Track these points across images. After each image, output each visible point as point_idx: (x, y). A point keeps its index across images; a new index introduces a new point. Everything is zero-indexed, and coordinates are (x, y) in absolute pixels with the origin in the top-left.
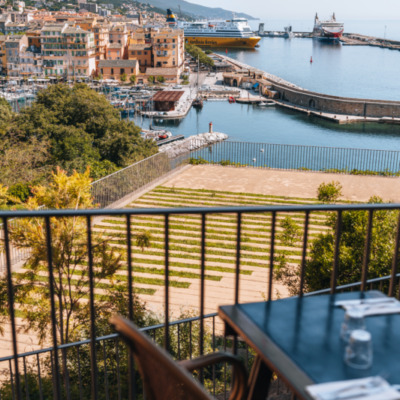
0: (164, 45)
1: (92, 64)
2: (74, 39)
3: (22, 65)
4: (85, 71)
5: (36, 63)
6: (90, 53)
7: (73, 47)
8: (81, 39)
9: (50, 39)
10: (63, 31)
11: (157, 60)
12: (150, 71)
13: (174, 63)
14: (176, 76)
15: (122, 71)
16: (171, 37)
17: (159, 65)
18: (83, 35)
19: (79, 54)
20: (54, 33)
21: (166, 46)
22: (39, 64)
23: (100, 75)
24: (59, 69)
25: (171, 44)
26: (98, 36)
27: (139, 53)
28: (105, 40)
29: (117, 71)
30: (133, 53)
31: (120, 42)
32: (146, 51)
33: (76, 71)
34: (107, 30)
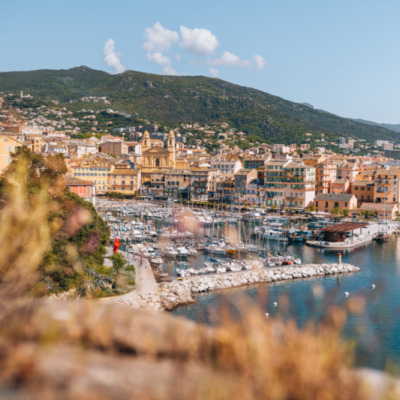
0: (384, 181)
1: (310, 197)
2: (294, 173)
3: (248, 196)
4: (301, 203)
5: (258, 194)
6: (308, 186)
7: (292, 180)
8: (300, 173)
9: (273, 173)
10: (285, 166)
11: (376, 195)
12: (366, 206)
13: (394, 199)
14: (390, 212)
15: (337, 204)
16: (393, 173)
17: (379, 200)
18: (302, 170)
19: (297, 188)
20: (276, 167)
21: (387, 182)
22: (261, 195)
23: (315, 207)
24: (278, 200)
25: (393, 180)
26: (322, 172)
27: (363, 188)
28: (331, 176)
29: (331, 205)
30: (356, 188)
31: (348, 178)
32: (370, 187)
33: (293, 203)
34: (335, 167)
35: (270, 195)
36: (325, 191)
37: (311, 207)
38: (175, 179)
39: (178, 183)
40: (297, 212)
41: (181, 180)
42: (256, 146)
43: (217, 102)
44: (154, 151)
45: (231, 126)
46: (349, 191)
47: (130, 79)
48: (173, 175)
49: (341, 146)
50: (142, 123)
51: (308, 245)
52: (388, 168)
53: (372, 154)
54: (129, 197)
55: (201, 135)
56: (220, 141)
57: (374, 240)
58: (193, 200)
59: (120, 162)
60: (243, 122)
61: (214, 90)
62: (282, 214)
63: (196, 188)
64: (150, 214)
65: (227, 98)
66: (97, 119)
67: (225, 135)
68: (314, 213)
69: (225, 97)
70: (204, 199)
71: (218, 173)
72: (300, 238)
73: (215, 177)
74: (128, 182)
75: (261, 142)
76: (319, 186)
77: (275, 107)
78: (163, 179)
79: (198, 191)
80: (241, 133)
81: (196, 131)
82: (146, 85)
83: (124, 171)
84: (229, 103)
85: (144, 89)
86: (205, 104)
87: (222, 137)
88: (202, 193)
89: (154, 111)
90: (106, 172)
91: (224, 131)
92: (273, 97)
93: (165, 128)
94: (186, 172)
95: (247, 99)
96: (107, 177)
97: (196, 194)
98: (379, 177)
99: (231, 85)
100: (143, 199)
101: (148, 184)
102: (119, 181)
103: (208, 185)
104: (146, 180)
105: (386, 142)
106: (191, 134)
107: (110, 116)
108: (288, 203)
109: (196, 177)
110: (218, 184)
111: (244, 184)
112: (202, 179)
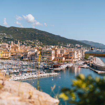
0: (71, 53)
1: (53, 58)
2: (49, 52)
3: (38, 58)
4: (51, 59)
5: (40, 57)
6: (53, 55)
7: (49, 54)
8: (51, 52)
9: (44, 52)
10: (47, 50)
11: (69, 57)
12: (67, 60)
13: (74, 58)
14: (73, 61)
15: (60, 59)
17: (70, 58)
18: (51, 51)
19: (50, 56)
20: (45, 50)
21: (72, 54)
23: (54, 60)
24: (45, 59)
25: (73, 53)
26: (56, 51)
27: (66, 55)
28: (59, 52)
29: (58, 60)
30: (65, 55)
31: (63, 53)
32: (68, 55)
33: (49, 59)
34: (60, 50)
35: (43, 58)
36: (57, 56)
37: (53, 60)
38: (19, 54)
39: (20, 55)
40: (50, 62)
41: (21, 54)
42: (45, 46)
43: (35, 35)
44: (14, 47)
45: (39, 41)
46: (63, 56)
47: (12, 29)
48: (19, 53)
49: (67, 46)
50: (15, 40)
51: (49, 69)
52: (73, 50)
53: (75, 48)
54: (7, 59)
55: (31, 43)
56: (36, 45)
57: (66, 68)
58: (24, 59)
59: (5, 50)
60: (42, 40)
61: (34, 32)
62: (46, 62)
63: (25, 56)
64: (11, 63)
65: (38, 34)
66: (2, 39)
67: (37, 43)
68: (54, 62)
69: (37, 34)
70: (27, 59)
71: (30, 52)
72: (48, 68)
73: (30, 53)
74: (7, 55)
75: (46, 45)
76: (56, 55)
77: (50, 36)
78: (16, 54)
79: (25, 57)
80: (41, 43)
81: (29, 42)
82: (16, 30)
83: (6, 52)
84: (38, 35)
85: (16, 31)
86: (32, 35)
87: (36, 44)
88: (26, 57)
89: (19, 37)
90: (1, 52)
91: (37, 42)
92: (50, 33)
93: (21, 41)
94: (22, 52)
95: (43, 34)
96: (1, 54)
97: (25, 58)
98: (70, 52)
99: (39, 30)
100: (11, 59)
101: (12, 55)
102: (4, 55)
103: (28, 55)
104: (12, 54)
105: (78, 45)
106: (28, 43)
107: (6, 38)
108: (48, 59)
109: (25, 53)
110: (30, 55)
111: (37, 55)
112: (26, 54)
